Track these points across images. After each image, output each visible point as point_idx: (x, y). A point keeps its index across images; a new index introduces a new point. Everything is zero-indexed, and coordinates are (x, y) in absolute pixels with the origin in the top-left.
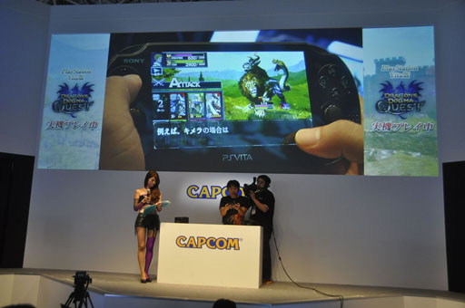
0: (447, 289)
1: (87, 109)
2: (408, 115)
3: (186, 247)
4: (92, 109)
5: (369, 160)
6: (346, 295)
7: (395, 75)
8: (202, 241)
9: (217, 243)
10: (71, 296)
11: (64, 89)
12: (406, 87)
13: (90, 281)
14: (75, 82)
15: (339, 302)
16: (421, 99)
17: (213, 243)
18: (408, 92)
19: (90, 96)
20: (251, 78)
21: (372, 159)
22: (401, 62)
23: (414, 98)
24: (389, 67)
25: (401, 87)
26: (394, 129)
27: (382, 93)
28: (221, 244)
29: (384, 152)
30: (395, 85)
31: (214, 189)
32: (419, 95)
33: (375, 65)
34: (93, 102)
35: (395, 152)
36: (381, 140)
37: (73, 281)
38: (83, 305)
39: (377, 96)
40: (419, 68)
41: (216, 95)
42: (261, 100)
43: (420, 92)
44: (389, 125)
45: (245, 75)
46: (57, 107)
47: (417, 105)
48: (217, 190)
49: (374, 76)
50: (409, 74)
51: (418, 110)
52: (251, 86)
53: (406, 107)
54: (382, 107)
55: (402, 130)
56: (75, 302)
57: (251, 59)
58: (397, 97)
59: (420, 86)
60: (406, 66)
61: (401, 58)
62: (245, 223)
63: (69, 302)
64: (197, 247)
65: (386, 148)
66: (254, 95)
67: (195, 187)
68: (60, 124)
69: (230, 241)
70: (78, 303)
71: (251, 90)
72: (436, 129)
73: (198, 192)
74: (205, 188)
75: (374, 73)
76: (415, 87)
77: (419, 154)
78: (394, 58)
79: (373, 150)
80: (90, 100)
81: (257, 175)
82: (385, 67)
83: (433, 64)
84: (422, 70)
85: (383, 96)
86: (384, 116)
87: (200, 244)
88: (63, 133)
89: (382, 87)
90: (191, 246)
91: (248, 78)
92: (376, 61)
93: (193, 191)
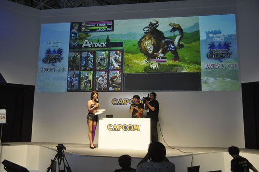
0: (245, 147)
1: (60, 61)
2: (223, 60)
3: (112, 130)
4: (63, 61)
5: (204, 83)
6: (194, 152)
7: (216, 39)
9: (128, 128)
10: (56, 156)
11: (48, 52)
12: (222, 45)
13: (65, 148)
14: (54, 48)
15: (191, 156)
16: (230, 51)
17: (126, 128)
18: (223, 48)
19: (61, 54)
20: (150, 39)
21: (206, 83)
22: (219, 32)
23: (226, 51)
24: (213, 36)
25: (220, 45)
26: (217, 67)
27: (210, 49)
28: (130, 128)
29: (212, 79)
30: (216, 44)
31: (125, 100)
32: (229, 49)
33: (206, 35)
34: (63, 58)
35: (217, 79)
36: (210, 73)
37: (56, 148)
38: (62, 161)
39: (208, 50)
40: (229, 35)
41: (119, 52)
42: (157, 56)
43: (230, 48)
44: (214, 65)
45: (145, 36)
46: (45, 61)
47: (228, 55)
49: (205, 40)
50: (223, 39)
51: (229, 57)
52: (149, 45)
53: (222, 56)
54: (210, 56)
55: (221, 67)
56: (58, 159)
57: (151, 24)
58: (217, 50)
59: (229, 45)
60: (221, 34)
61: (219, 30)
62: (142, 117)
63: (55, 159)
64: (118, 130)
65: (212, 77)
66: (151, 52)
67: (116, 100)
68: (47, 70)
69: (135, 126)
70: (59, 159)
71: (148, 47)
72: (238, 66)
74: (121, 100)
75: (206, 39)
76: (227, 45)
77: (229, 79)
78: (215, 31)
79: (206, 78)
80: (62, 56)
81: (150, 93)
82: (211, 36)
83: (236, 33)
84: (230, 37)
85: (211, 50)
86: (211, 60)
87: (119, 128)
88: (49, 73)
89: (210, 46)
90: (115, 129)
91: (147, 38)
92: (206, 32)
93: (115, 102)
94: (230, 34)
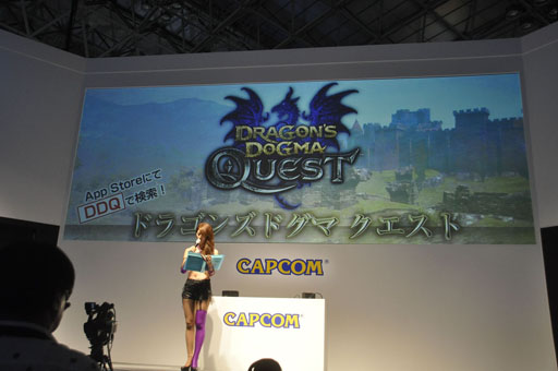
3: (235, 325)
8: (255, 318)
9: (273, 321)
17: (267, 321)
22: (484, 113)
28: (278, 321)
29: (469, 217)
31: (269, 262)
33: (454, 118)
35: (482, 216)
36: (466, 202)
40: (506, 120)
48: (272, 264)
49: (453, 130)
60: (490, 117)
61: (484, 109)
64: (248, 325)
65: (471, 212)
73: (250, 266)
74: (258, 262)
75: (454, 127)
77: (511, 219)
78: (476, 110)
79: (457, 214)
83: (522, 115)
84: (509, 122)
87: (252, 321)
90: (242, 324)
92: (455, 113)
93: (244, 265)
94: (508, 117)
